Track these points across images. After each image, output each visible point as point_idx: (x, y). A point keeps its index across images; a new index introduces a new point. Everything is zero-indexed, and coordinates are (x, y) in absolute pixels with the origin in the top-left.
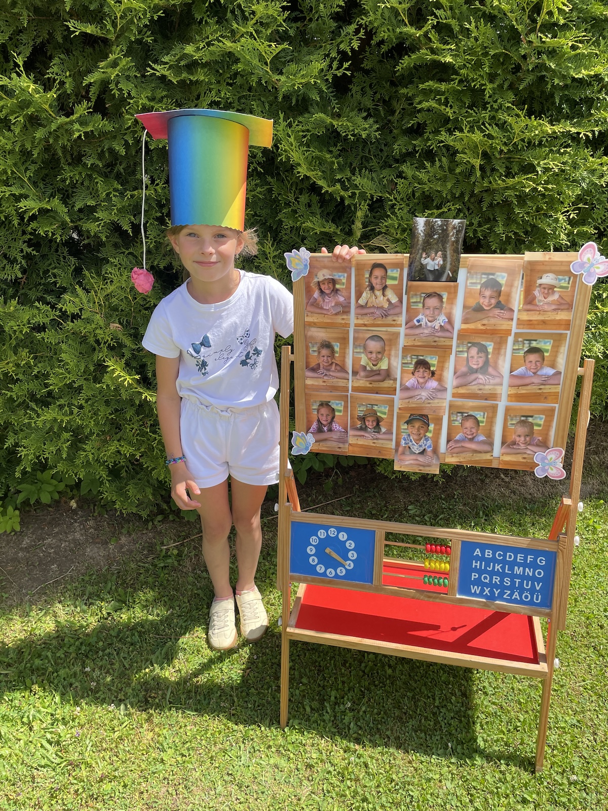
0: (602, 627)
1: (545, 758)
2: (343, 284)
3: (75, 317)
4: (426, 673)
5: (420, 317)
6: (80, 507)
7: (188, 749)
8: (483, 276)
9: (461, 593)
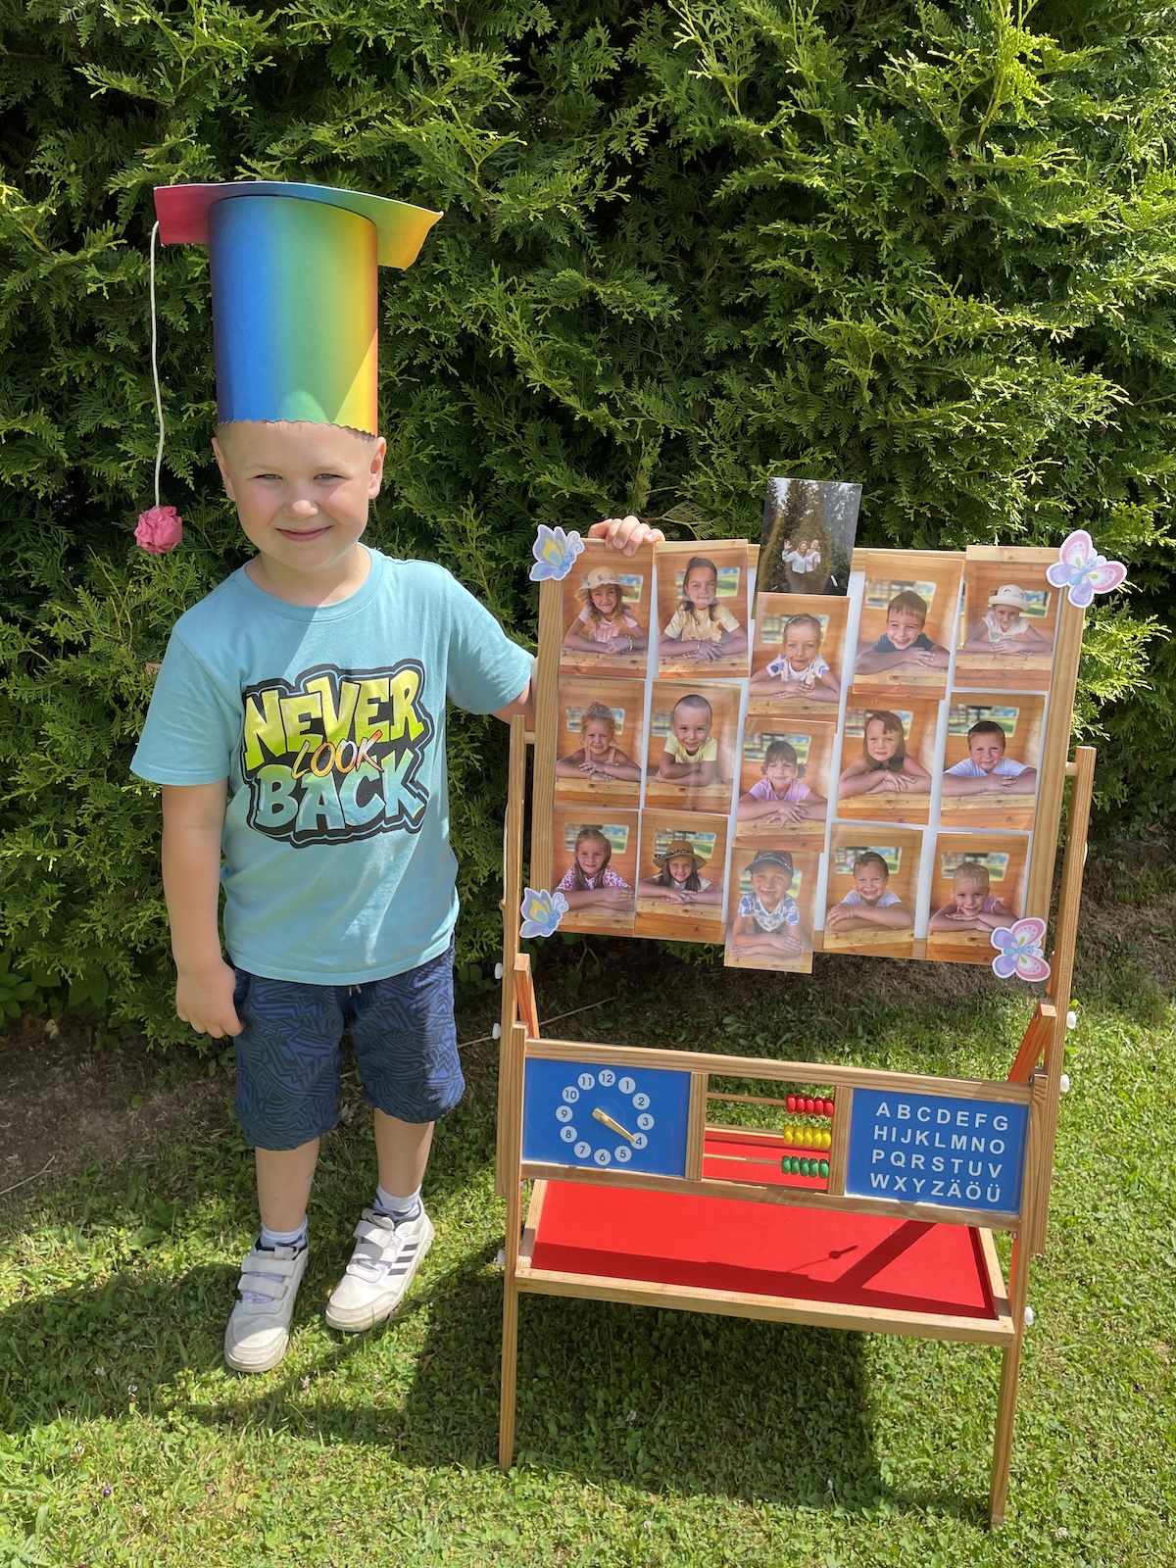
0: (1091, 1240)
1: (1008, 1497)
2: (636, 595)
3: (72, 648)
4: (777, 1343)
5: (778, 661)
6: (64, 1033)
7: (315, 1523)
8: (894, 587)
9: (850, 1191)
